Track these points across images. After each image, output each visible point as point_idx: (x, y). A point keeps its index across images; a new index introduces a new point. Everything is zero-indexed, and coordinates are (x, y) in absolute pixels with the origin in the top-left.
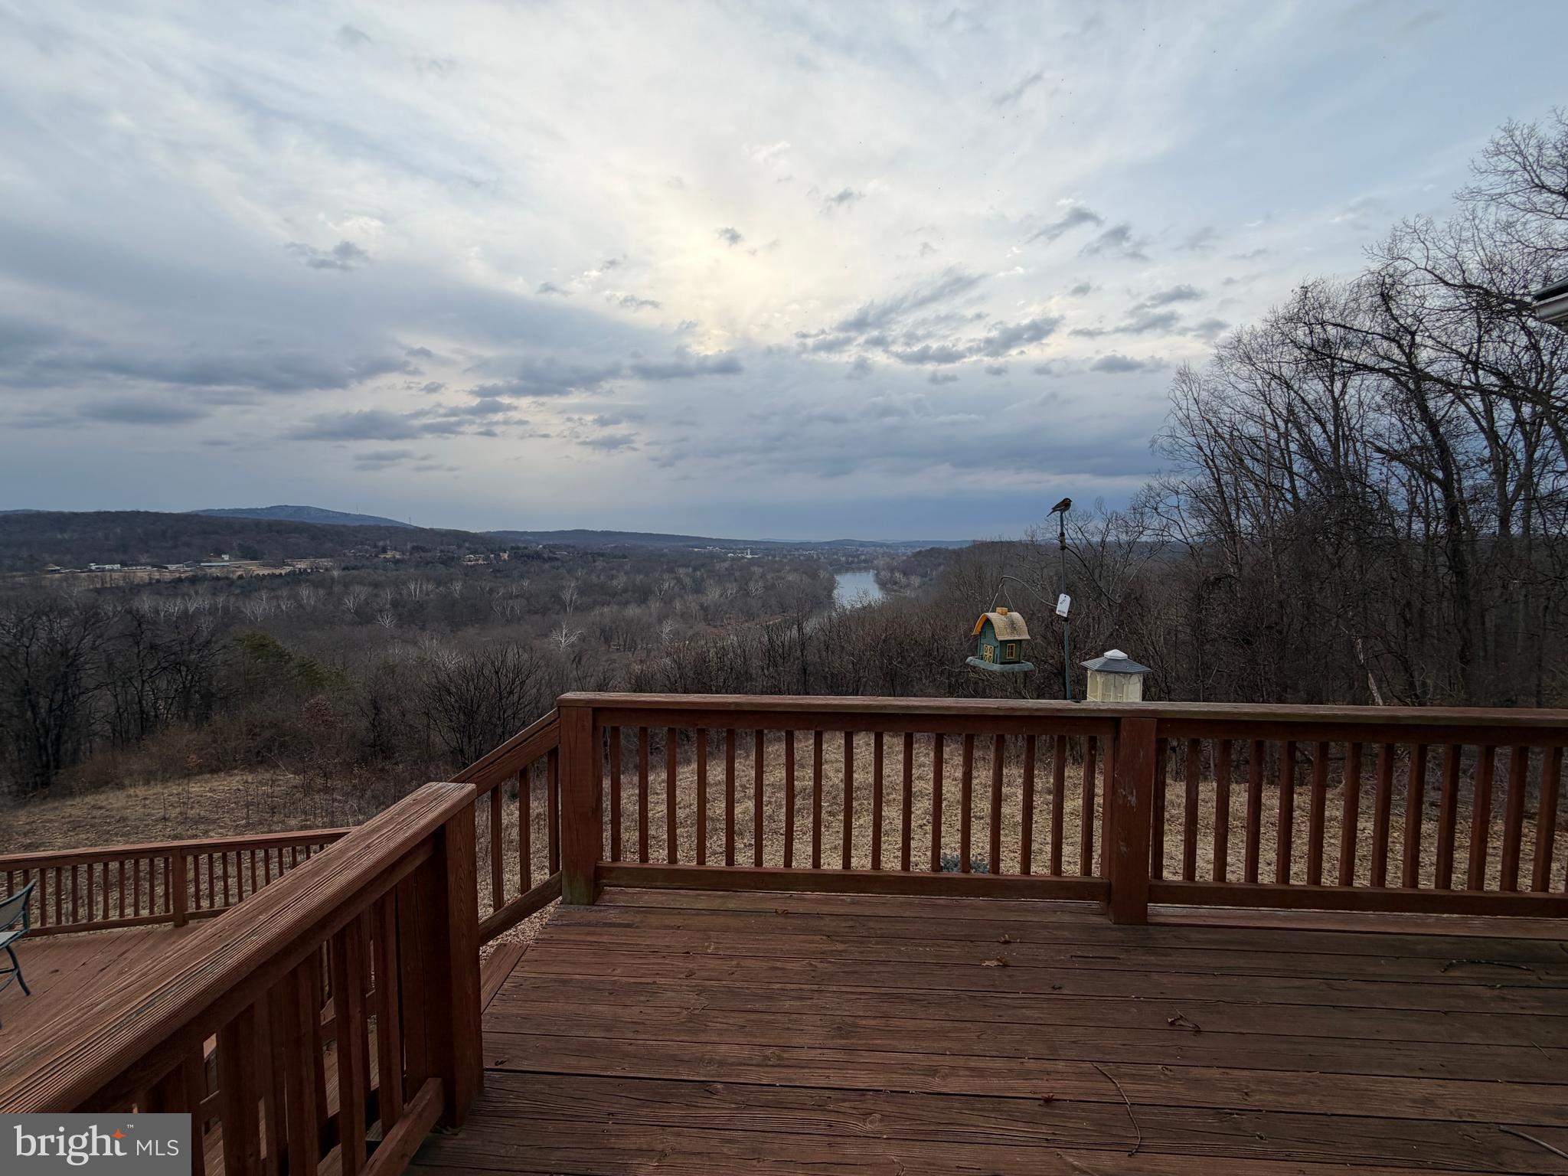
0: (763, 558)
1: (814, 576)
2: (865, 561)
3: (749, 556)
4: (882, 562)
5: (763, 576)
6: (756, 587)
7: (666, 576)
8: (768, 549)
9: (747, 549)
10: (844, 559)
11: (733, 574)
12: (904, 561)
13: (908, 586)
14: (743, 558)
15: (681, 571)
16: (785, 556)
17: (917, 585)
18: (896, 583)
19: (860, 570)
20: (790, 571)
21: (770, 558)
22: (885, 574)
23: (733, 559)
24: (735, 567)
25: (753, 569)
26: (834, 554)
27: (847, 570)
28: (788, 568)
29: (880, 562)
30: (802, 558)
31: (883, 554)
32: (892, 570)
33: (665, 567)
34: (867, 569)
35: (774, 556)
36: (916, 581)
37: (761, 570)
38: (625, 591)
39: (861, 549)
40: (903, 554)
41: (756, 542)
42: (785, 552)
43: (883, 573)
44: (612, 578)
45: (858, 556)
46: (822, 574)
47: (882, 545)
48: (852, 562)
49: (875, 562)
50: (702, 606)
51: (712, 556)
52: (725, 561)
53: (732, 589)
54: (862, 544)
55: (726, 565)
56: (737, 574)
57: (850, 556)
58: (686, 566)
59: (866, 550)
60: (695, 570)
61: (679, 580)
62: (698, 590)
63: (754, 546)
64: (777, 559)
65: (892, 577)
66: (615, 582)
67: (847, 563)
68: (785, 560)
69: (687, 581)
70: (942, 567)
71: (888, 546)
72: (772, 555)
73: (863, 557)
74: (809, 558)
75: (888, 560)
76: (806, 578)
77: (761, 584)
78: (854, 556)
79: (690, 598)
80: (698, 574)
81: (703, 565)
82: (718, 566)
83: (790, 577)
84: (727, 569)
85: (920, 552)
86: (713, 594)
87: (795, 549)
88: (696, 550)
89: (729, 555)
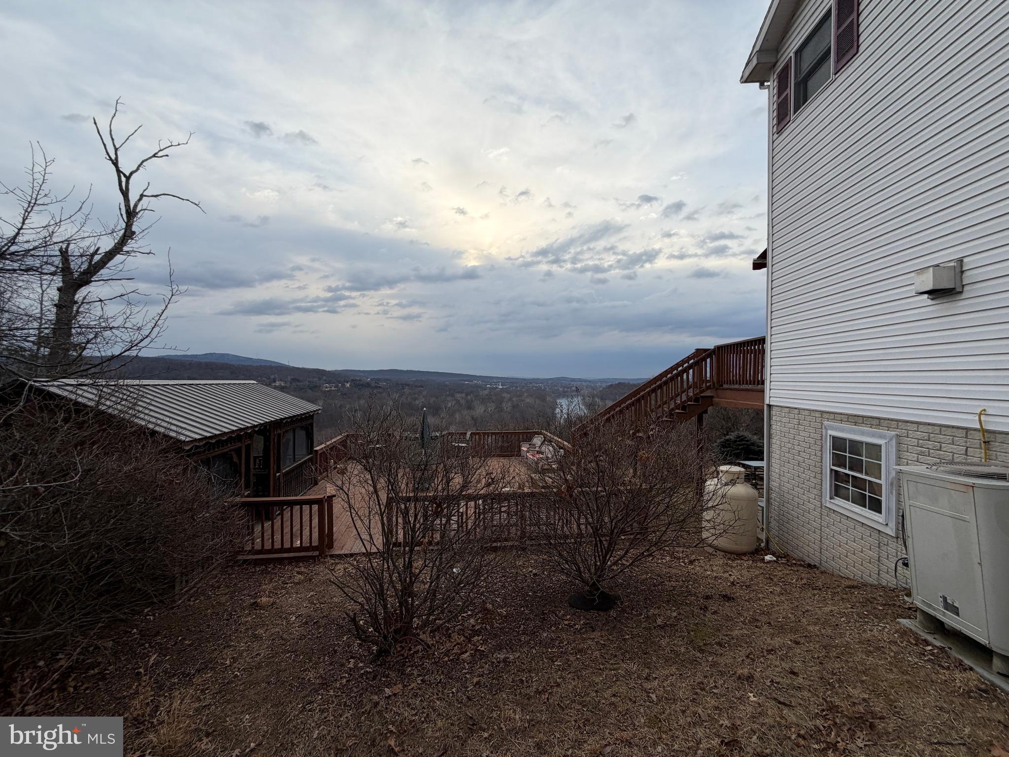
0: (509, 388)
1: (544, 400)
2: (575, 391)
3: (500, 387)
4: (586, 392)
5: (510, 399)
6: (507, 406)
7: (449, 399)
8: (512, 383)
9: (498, 382)
10: (561, 389)
11: (491, 398)
12: (601, 391)
14: (497, 388)
15: (458, 396)
16: (523, 387)
19: (572, 396)
20: (527, 397)
21: (514, 388)
22: (589, 399)
23: (490, 389)
24: (492, 394)
25: (505, 395)
26: (555, 386)
27: (564, 396)
28: (526, 395)
30: (534, 388)
31: (587, 387)
32: (593, 397)
33: (448, 393)
35: (517, 387)
37: (509, 396)
39: (572, 383)
40: (601, 386)
41: (504, 378)
42: (523, 384)
43: (587, 399)
44: (415, 399)
45: (571, 388)
46: (548, 399)
47: (585, 381)
48: (567, 392)
49: (582, 392)
50: (473, 418)
51: (477, 386)
52: (485, 390)
53: (491, 407)
54: (573, 380)
55: (486, 392)
56: (494, 398)
57: (565, 387)
58: (461, 393)
59: (575, 384)
60: (467, 395)
61: (458, 402)
62: (470, 407)
63: (503, 380)
64: (518, 389)
65: (594, 401)
66: (417, 402)
67: (564, 392)
68: (524, 390)
69: (463, 402)
71: (590, 381)
72: (516, 386)
73: (574, 388)
74: (539, 389)
75: (590, 390)
76: (538, 401)
77: (510, 404)
78: (568, 388)
79: (465, 412)
80: (469, 397)
81: (471, 392)
82: (481, 393)
83: (528, 400)
84: (487, 395)
85: (611, 385)
86: (480, 410)
87: (530, 383)
88: (466, 383)
89: (488, 386)
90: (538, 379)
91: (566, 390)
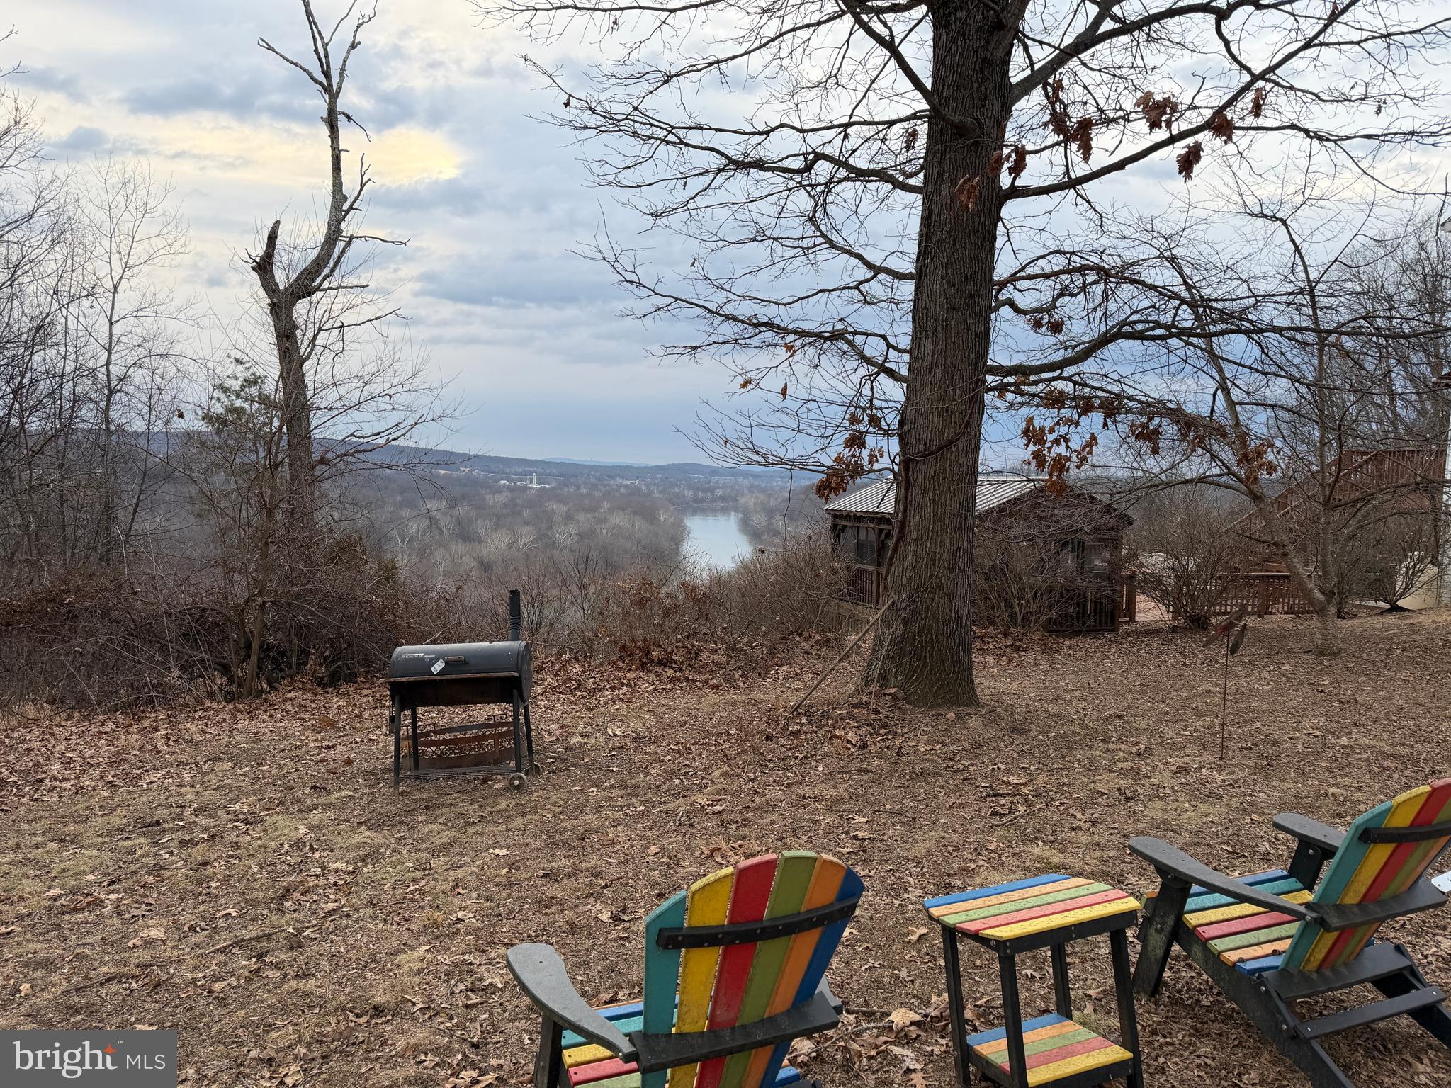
0: (559, 488)
1: (651, 517)
2: (722, 498)
3: (536, 485)
4: (752, 501)
5: (568, 518)
7: (405, 512)
8: (566, 473)
9: (531, 474)
10: (690, 494)
11: (520, 514)
14: (526, 488)
15: (430, 505)
16: (594, 486)
19: (714, 511)
20: (611, 510)
21: (572, 489)
22: (758, 519)
23: (509, 489)
24: (519, 501)
25: (552, 505)
26: (672, 485)
27: (695, 512)
28: (606, 505)
29: (749, 500)
30: (623, 490)
31: (752, 488)
32: (770, 513)
33: (399, 498)
34: (725, 511)
35: (578, 488)
37: (565, 509)
39: (715, 479)
40: (783, 489)
41: (543, 462)
42: (593, 480)
43: (755, 518)
45: (712, 490)
46: (664, 516)
48: (703, 500)
49: (742, 501)
50: (481, 562)
51: (474, 483)
52: (499, 491)
55: (503, 497)
56: (526, 513)
57: (698, 489)
58: (437, 498)
59: (721, 480)
60: (453, 503)
61: (433, 522)
62: (465, 534)
63: (540, 469)
64: (584, 491)
65: (770, 524)
67: (696, 501)
68: (598, 492)
69: (445, 521)
72: (573, 484)
73: (719, 492)
74: (635, 491)
75: (761, 497)
76: (639, 521)
77: (572, 529)
78: (706, 491)
79: (459, 548)
80: (460, 511)
81: (463, 497)
82: (490, 500)
83: (617, 519)
84: (505, 505)
86: (496, 544)
87: (609, 477)
88: (442, 472)
89: (502, 482)
90: (628, 468)
91: (700, 494)
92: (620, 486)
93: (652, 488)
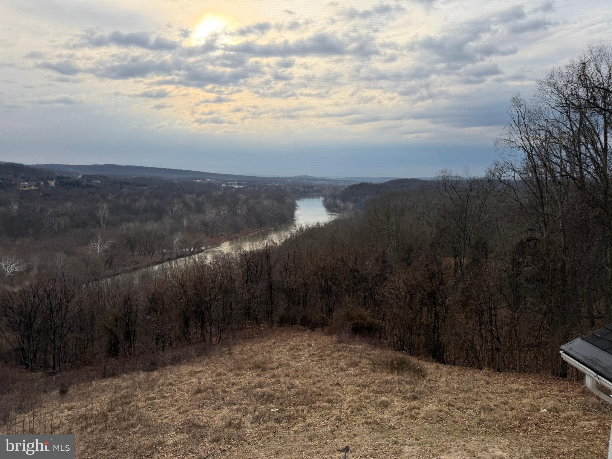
0: (247, 187)
1: (282, 202)
2: (316, 191)
3: (237, 186)
4: (328, 192)
5: (246, 201)
6: (242, 209)
7: (175, 200)
8: (250, 182)
9: (236, 181)
10: (302, 189)
11: (225, 200)
12: (342, 191)
13: (345, 209)
14: (233, 188)
15: (188, 197)
16: (262, 187)
17: (351, 208)
18: (337, 207)
19: (313, 197)
20: (265, 197)
21: (252, 188)
23: (225, 188)
24: (227, 194)
25: (242, 197)
26: (295, 185)
27: (304, 197)
28: (264, 195)
30: (273, 188)
31: (329, 186)
32: (335, 197)
33: (175, 193)
34: (318, 196)
36: (350, 205)
37: (245, 197)
38: (145, 210)
39: (314, 183)
40: (343, 186)
41: (242, 176)
42: (261, 184)
43: (329, 199)
44: (135, 201)
45: (312, 187)
46: (287, 200)
47: (327, 180)
48: (308, 192)
49: (324, 192)
50: (203, 222)
51: (210, 185)
52: (219, 190)
53: (224, 210)
54: (315, 179)
55: (220, 193)
56: (229, 199)
57: (306, 187)
58: (191, 193)
59: (317, 183)
60: (198, 195)
61: (186, 204)
62: (200, 209)
63: (240, 179)
64: (256, 189)
65: (335, 202)
66: (137, 205)
67: (304, 192)
68: (262, 190)
69: (192, 204)
70: (368, 196)
71: (332, 181)
72: (253, 186)
73: (315, 188)
74: (279, 188)
75: (332, 189)
76: (276, 203)
77: (245, 207)
79: (194, 216)
80: (200, 199)
81: (203, 192)
82: (214, 193)
83: (266, 202)
84: (220, 196)
85: (353, 186)
86: (211, 214)
87: (269, 182)
88: (198, 181)
89: (223, 185)
90: (278, 178)
91: (307, 190)
92: (272, 186)
93: (286, 187)
